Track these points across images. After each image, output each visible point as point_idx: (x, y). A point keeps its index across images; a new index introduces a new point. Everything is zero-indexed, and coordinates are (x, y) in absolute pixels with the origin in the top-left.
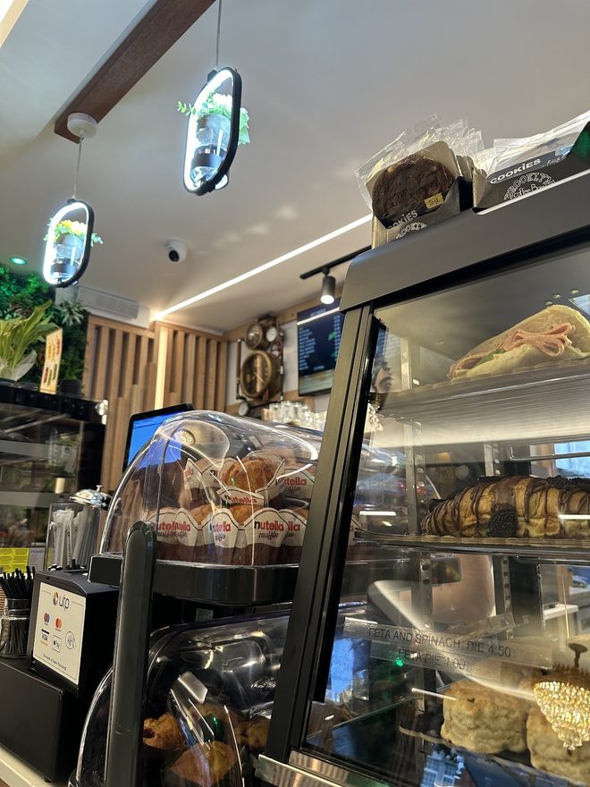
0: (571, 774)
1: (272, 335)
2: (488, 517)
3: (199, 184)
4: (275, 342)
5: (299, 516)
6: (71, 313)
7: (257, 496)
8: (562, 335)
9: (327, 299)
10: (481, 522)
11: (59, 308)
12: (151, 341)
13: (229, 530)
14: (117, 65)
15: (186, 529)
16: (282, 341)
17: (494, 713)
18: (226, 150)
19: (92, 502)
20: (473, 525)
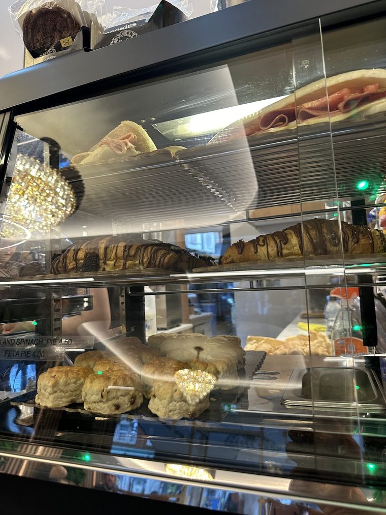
0: (103, 409)
2: (82, 261)
8: (127, 141)
10: (78, 266)
17: (66, 382)
20: (74, 268)
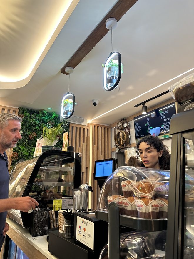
1: (125, 125)
3: (109, 88)
4: (126, 127)
5: (163, 202)
6: (65, 123)
7: (149, 196)
9: (144, 113)
11: (62, 122)
12: (88, 129)
13: (143, 207)
14: (80, 52)
15: (127, 205)
16: (129, 127)
18: (117, 77)
19: (85, 188)
